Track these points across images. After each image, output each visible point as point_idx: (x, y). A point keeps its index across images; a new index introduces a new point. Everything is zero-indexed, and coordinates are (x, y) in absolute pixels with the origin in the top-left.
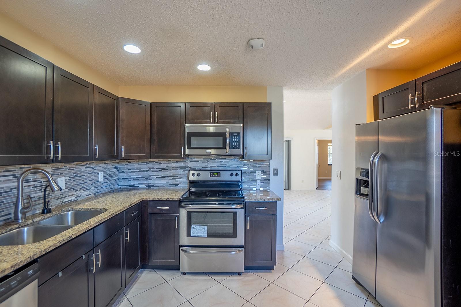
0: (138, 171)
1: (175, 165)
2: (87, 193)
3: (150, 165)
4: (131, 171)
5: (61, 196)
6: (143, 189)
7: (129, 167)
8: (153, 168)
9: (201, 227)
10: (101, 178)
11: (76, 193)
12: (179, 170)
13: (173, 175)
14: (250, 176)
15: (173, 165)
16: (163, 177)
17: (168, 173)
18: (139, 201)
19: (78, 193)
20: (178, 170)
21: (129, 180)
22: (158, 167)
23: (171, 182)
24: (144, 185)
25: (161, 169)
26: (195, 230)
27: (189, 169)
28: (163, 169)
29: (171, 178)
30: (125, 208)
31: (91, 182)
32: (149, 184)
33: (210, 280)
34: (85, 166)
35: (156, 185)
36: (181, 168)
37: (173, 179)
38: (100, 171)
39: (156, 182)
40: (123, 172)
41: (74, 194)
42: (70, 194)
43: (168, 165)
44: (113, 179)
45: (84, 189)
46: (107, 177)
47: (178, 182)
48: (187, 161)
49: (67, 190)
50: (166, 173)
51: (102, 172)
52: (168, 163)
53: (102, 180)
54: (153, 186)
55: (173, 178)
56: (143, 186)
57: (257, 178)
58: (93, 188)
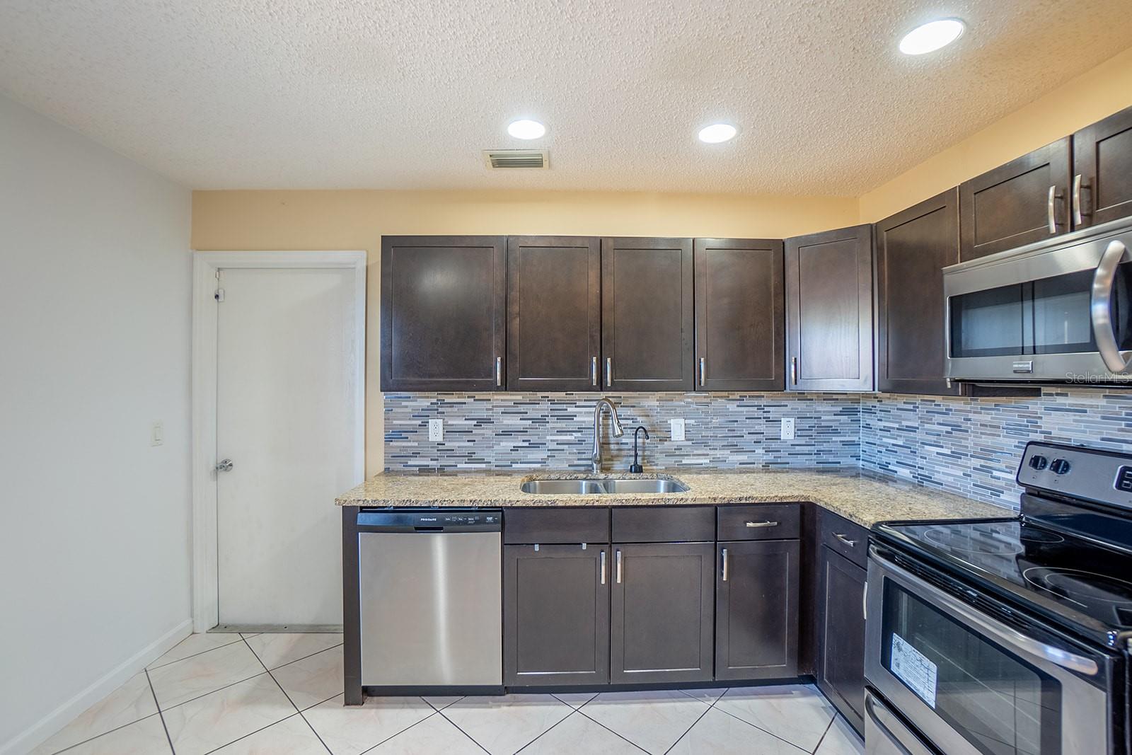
0: (896, 426)
1: (988, 418)
2: (744, 457)
3: (922, 409)
4: (882, 424)
5: (677, 452)
7: (879, 414)
8: (930, 421)
10: (787, 430)
11: (712, 452)
12: (1004, 436)
13: (986, 453)
15: (986, 418)
16: (956, 455)
17: (970, 443)
18: (786, 497)
19: (719, 453)
20: (999, 436)
21: (880, 449)
22: (940, 418)
23: (978, 477)
24: (908, 471)
25: (949, 429)
26: (901, 656)
27: (1040, 438)
28: (956, 427)
29: (977, 463)
30: (715, 499)
31: (755, 437)
32: (920, 471)
34: (738, 403)
35: (936, 477)
36: (1016, 430)
37: (983, 469)
38: (784, 415)
39: (937, 468)
40: (868, 427)
41: (708, 455)
42: (695, 452)
43: (971, 416)
44: (834, 439)
45: (736, 449)
46: (813, 433)
47: (1003, 483)
48: (1035, 405)
49: (690, 443)
50: (964, 443)
51: (792, 420)
52: (968, 407)
53: (791, 436)
54: (928, 479)
55: (983, 462)
56: (904, 472)
58: (760, 451)
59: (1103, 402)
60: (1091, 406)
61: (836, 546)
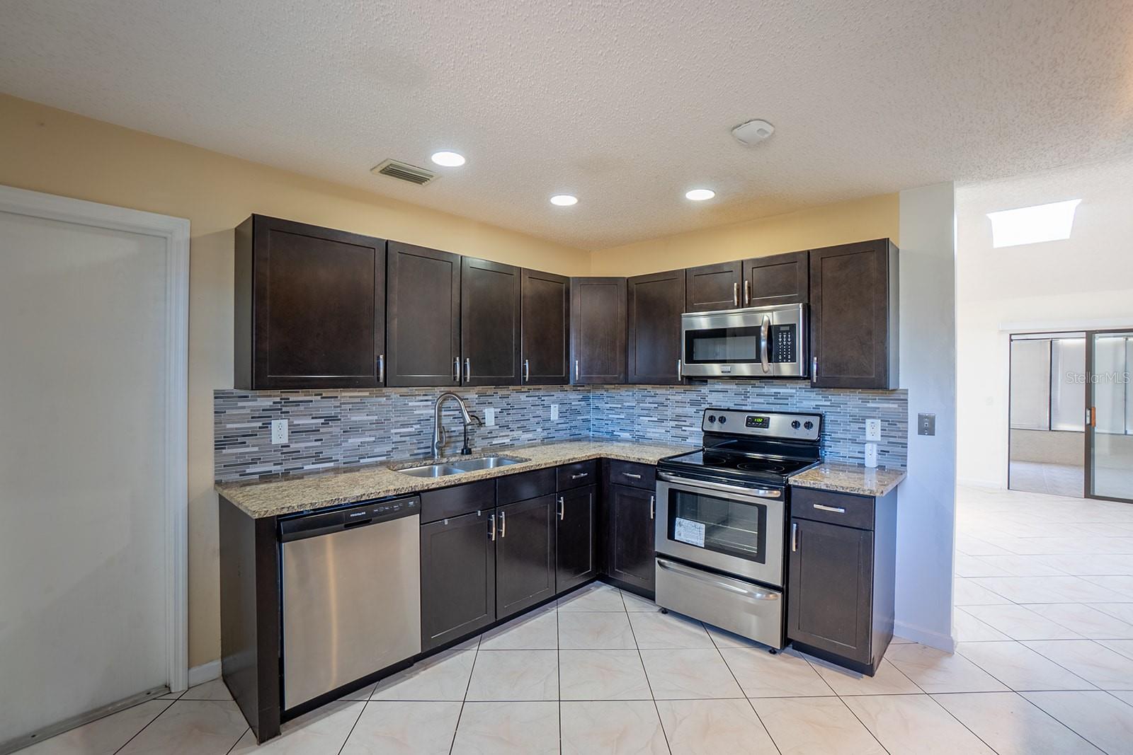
0: (620, 406)
1: (680, 398)
2: (530, 436)
3: (639, 395)
4: (608, 406)
5: (489, 436)
6: (626, 441)
7: (605, 399)
8: (643, 402)
9: (693, 523)
10: (554, 414)
11: (511, 433)
12: (689, 407)
13: (678, 418)
14: (850, 431)
15: (679, 398)
16: (661, 421)
17: (669, 413)
19: (516, 434)
20: (686, 407)
21: (606, 422)
22: (651, 400)
23: (674, 432)
24: (628, 434)
25: (656, 405)
26: (682, 528)
27: (708, 406)
28: (661, 404)
29: (674, 424)
30: (556, 462)
31: (536, 419)
32: (637, 433)
33: (702, 637)
34: (527, 394)
35: (648, 435)
36: (693, 403)
37: (678, 427)
38: (553, 403)
39: (648, 430)
40: (597, 408)
41: (509, 435)
42: (501, 434)
43: (669, 397)
44: (579, 418)
45: (525, 429)
46: (568, 414)
47: (687, 433)
48: (705, 389)
49: (497, 427)
50: (665, 413)
51: (557, 405)
52: (668, 392)
53: (557, 418)
54: (643, 437)
55: (676, 423)
56: (626, 435)
57: (869, 437)
58: (539, 430)
59: (735, 387)
60: (730, 389)
61: (625, 481)
